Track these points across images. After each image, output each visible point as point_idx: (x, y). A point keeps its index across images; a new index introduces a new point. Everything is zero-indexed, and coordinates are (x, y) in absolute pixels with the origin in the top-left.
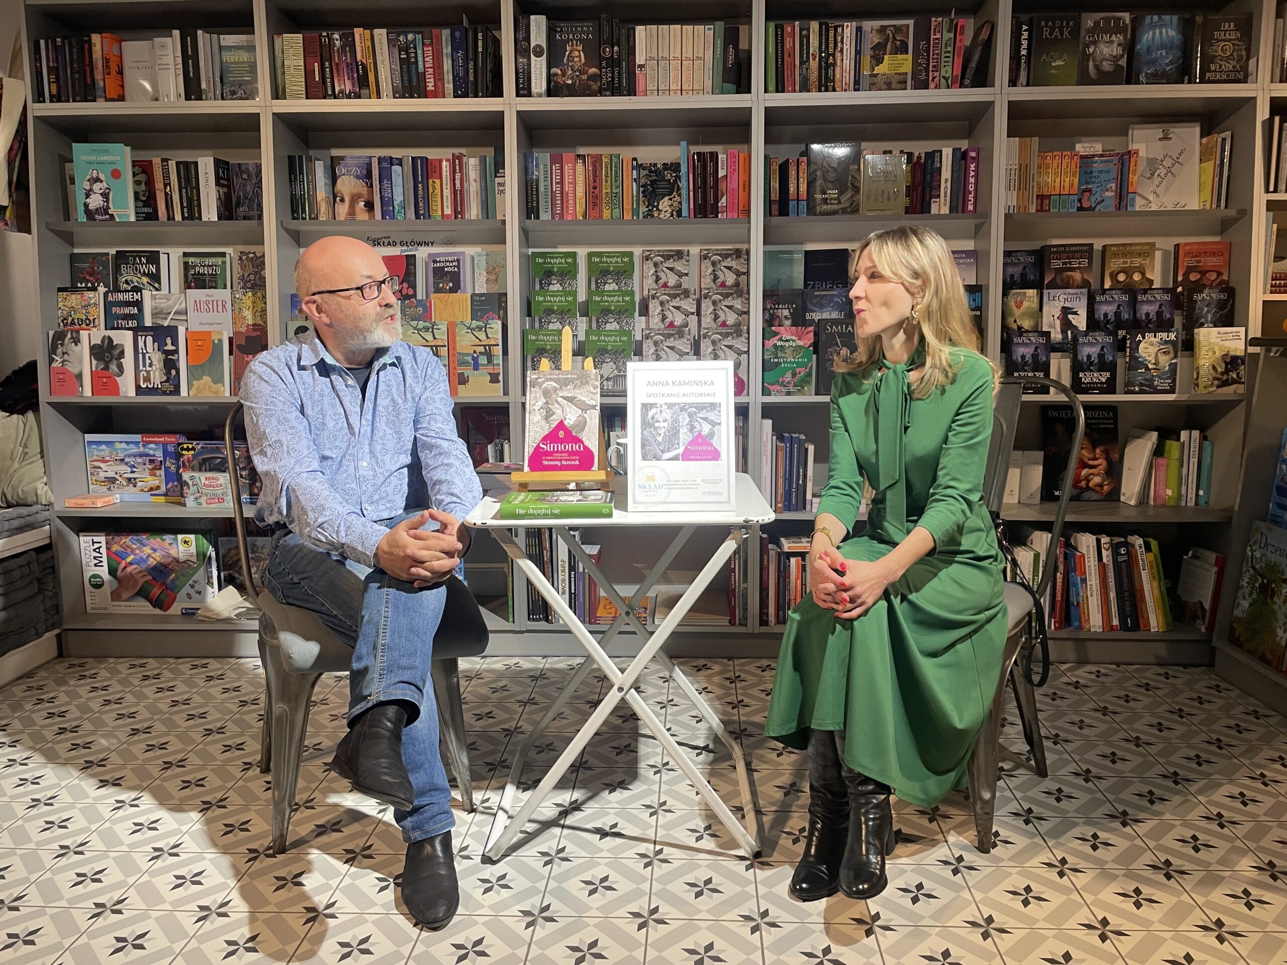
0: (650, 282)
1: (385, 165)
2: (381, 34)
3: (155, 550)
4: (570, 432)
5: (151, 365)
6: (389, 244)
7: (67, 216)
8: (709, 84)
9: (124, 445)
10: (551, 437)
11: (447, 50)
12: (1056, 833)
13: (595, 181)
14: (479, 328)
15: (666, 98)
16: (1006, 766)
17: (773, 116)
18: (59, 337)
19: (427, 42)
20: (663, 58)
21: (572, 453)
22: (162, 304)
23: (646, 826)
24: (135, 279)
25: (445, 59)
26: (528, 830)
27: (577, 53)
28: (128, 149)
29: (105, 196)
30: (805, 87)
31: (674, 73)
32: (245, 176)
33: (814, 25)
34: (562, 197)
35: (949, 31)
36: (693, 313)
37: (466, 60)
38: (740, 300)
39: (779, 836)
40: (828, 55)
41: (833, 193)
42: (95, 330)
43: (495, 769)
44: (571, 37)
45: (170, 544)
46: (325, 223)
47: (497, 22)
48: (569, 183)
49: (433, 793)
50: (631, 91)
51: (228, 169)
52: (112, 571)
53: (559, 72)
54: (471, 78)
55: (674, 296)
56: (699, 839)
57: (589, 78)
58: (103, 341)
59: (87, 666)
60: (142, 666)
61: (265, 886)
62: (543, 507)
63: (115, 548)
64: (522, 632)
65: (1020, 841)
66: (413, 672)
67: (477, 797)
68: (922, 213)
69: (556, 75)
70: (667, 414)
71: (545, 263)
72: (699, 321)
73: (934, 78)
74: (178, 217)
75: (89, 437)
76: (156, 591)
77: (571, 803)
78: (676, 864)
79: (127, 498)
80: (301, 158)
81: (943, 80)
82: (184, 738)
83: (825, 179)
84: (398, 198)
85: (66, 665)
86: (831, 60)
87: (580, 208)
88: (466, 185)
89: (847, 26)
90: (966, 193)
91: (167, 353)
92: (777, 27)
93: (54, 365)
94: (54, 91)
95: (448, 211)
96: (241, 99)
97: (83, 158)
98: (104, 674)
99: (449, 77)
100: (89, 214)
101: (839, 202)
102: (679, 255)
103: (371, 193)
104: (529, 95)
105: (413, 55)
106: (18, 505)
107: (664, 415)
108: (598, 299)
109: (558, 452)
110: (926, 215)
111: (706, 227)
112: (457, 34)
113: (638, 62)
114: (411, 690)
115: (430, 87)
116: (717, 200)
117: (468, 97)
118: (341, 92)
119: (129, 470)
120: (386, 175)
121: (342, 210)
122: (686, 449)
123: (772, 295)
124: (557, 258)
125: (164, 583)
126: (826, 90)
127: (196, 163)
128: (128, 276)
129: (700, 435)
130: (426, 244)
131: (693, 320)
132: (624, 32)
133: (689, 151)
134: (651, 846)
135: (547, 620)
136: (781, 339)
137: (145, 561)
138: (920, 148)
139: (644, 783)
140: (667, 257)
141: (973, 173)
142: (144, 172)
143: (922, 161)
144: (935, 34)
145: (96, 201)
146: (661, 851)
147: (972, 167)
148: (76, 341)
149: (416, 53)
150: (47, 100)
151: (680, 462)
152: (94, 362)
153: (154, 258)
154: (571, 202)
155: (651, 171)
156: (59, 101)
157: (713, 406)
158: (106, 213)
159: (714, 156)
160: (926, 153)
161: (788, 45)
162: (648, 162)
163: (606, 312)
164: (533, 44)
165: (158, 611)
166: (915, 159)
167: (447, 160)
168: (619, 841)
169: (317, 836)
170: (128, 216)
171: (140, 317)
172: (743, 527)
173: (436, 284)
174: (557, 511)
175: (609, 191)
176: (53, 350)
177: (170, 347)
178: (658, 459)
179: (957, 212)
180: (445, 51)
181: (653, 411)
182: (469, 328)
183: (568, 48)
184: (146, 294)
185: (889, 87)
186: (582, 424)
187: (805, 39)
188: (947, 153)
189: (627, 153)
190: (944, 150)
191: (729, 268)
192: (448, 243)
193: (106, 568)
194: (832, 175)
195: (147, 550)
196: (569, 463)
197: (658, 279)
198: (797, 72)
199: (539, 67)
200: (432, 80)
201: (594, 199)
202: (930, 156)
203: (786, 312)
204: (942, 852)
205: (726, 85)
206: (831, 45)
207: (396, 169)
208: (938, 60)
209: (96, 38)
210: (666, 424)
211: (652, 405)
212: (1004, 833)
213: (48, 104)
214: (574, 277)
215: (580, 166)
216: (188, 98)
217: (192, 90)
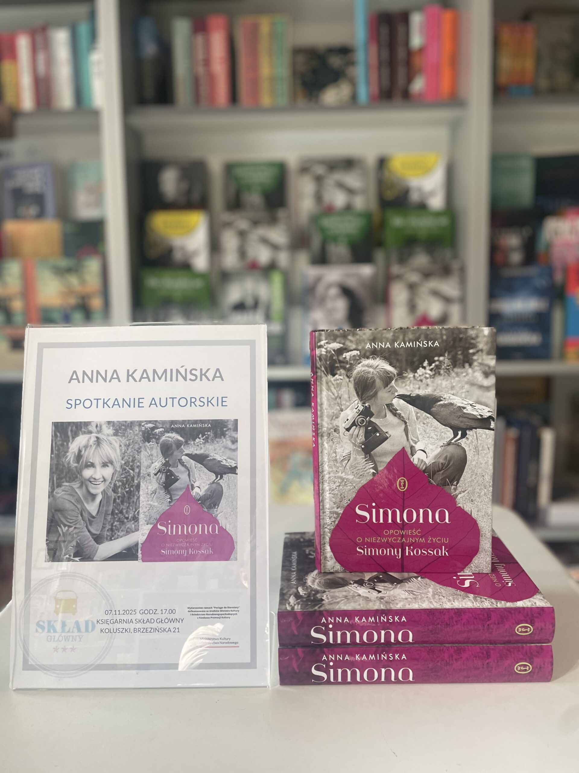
107: (106, 451)
122: (155, 531)
129: (187, 497)
211: (79, 428)
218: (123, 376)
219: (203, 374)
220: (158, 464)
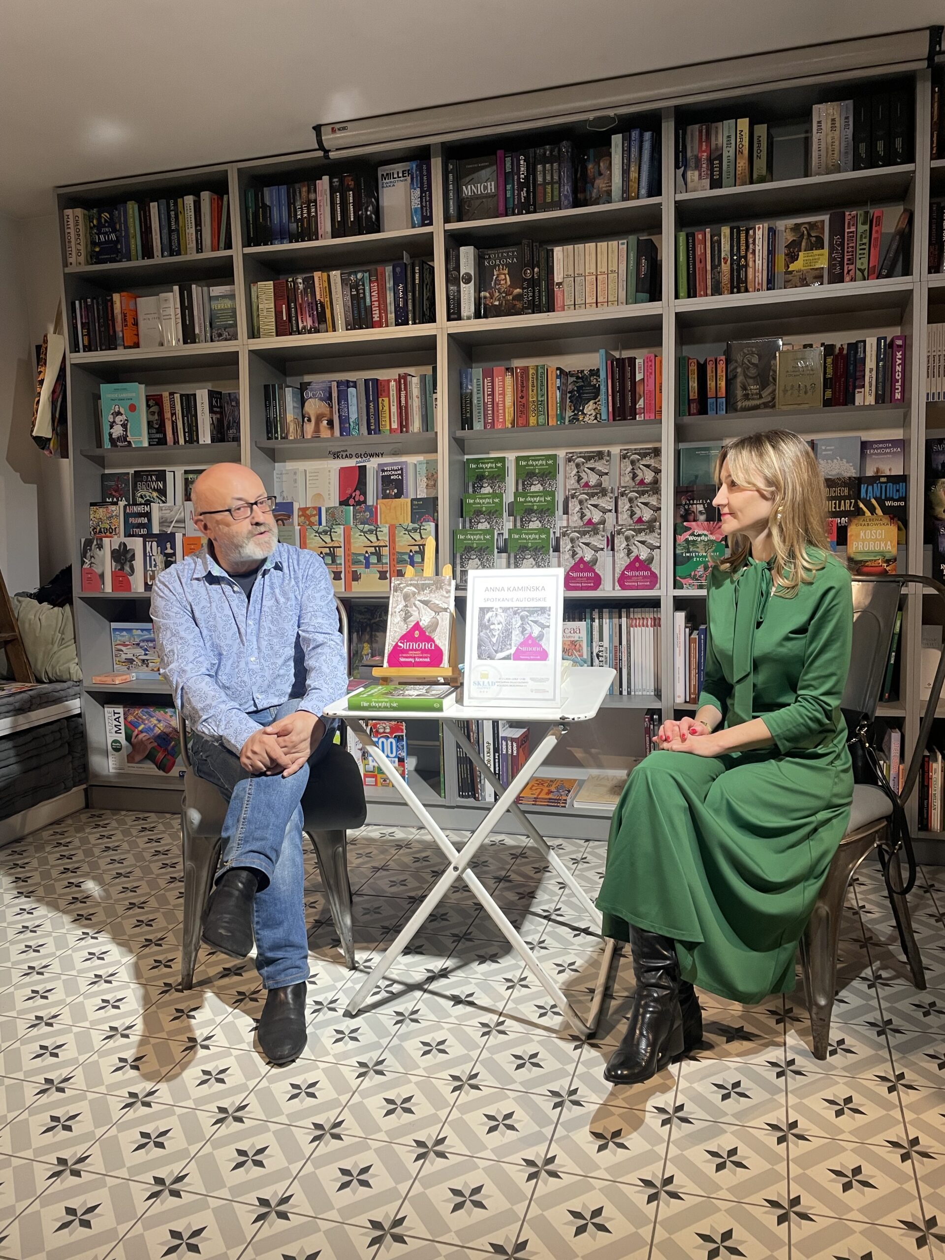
0: (572, 482)
1: (343, 388)
2: (335, 275)
3: (159, 721)
4: (424, 632)
5: (155, 566)
6: (347, 456)
7: (100, 445)
8: (623, 295)
9: (139, 632)
10: (407, 637)
11: (390, 284)
12: (906, 1049)
13: (522, 391)
14: (415, 530)
15: (582, 311)
16: (884, 974)
17: (682, 320)
18: (89, 543)
19: (373, 278)
20: (580, 275)
21: (424, 651)
22: (167, 514)
23: (498, 997)
24: (148, 494)
25: (388, 292)
26: (394, 991)
27: (503, 277)
28: (143, 386)
29: (124, 426)
30: (717, 290)
31: (590, 288)
32: (234, 404)
33: (726, 231)
34: (493, 407)
35: (864, 223)
36: (610, 511)
37: (405, 292)
38: (655, 497)
39: (618, 1021)
40: (740, 258)
41: (754, 388)
42: (116, 537)
43: (387, 933)
44: (498, 262)
45: (171, 716)
46: (295, 441)
47: (431, 254)
48: (499, 394)
49: (288, 949)
50: (550, 308)
51: (221, 399)
52: (128, 738)
53: (488, 295)
54: (410, 308)
55: (592, 495)
56: (541, 1015)
57: (513, 299)
58: (120, 546)
59: (104, 817)
60: (145, 819)
61: (165, 1016)
62: (384, 701)
63: (130, 718)
64: (453, 807)
65: (863, 1051)
66: (263, 843)
67: (360, 956)
68: (846, 405)
69: (485, 298)
70: (502, 617)
71: (477, 468)
72: (617, 518)
73: (849, 271)
74: (182, 441)
75: (114, 625)
76: (160, 756)
77: (442, 970)
78: (512, 1036)
79: (142, 676)
80: (274, 386)
81: (858, 273)
82: (152, 884)
83: (746, 376)
84: (353, 416)
85: (89, 815)
86: (743, 262)
87: (509, 417)
88: (410, 402)
89: (759, 228)
90: (893, 381)
91: (167, 555)
92: (687, 236)
93: (86, 566)
94: (86, 343)
95: (395, 426)
96: (226, 340)
97: (109, 396)
98: (114, 824)
99: (391, 308)
100: (113, 441)
101: (761, 397)
102: (600, 455)
103: (331, 412)
104: (459, 318)
105: (361, 291)
106: (57, 681)
107: (499, 618)
108: (522, 500)
109: (412, 650)
110: (850, 407)
111: (624, 429)
112: (398, 270)
113: (556, 280)
114: (259, 859)
115: (376, 318)
116: (634, 403)
117: (408, 324)
118: (304, 328)
119: (143, 653)
120: (343, 396)
121: (309, 428)
122: (517, 649)
123: (687, 492)
124: (488, 463)
125: (166, 749)
126: (738, 292)
127: (195, 395)
128: (144, 492)
129: (530, 636)
130: (377, 455)
131: (610, 517)
132: (543, 254)
133: (609, 357)
134: (495, 1017)
135: (475, 798)
136: (693, 534)
137: (152, 730)
138: (840, 339)
139: (514, 958)
140: (588, 458)
141: (899, 362)
142: (157, 404)
143: (845, 352)
144: (849, 228)
145: (117, 431)
146: (503, 1023)
147: (899, 355)
148: (100, 547)
149: (364, 290)
150: (81, 350)
151: (511, 663)
152: (114, 564)
153: (161, 476)
154: (501, 411)
155: (578, 378)
156: (90, 350)
157: (543, 610)
158: (125, 440)
159: (632, 361)
160: (848, 344)
161: (699, 250)
162: (576, 370)
163: (529, 511)
164: (463, 272)
165: (161, 773)
166: (837, 351)
167: (395, 380)
168: (469, 1009)
169: (222, 977)
170: (141, 442)
171: (148, 525)
172: (562, 724)
173: (384, 490)
174: (395, 705)
175: (535, 399)
176: (84, 555)
177: (169, 551)
178: (491, 657)
179: (883, 402)
180: (388, 285)
181: (490, 614)
182: (406, 530)
183: (495, 273)
184: (155, 507)
185: (804, 282)
186: (435, 625)
187: (716, 245)
188: (871, 343)
189: (553, 363)
190: (868, 340)
191: (648, 466)
192: (395, 453)
193: (123, 735)
194: (753, 372)
195: (155, 722)
196: (421, 660)
197: (579, 479)
198: (709, 276)
199: (468, 292)
200: (377, 312)
201: (522, 408)
202: (853, 347)
203: (700, 508)
204: (776, 1054)
205: (640, 295)
206: (743, 248)
207: (352, 390)
208: (853, 253)
209: (116, 297)
210: (500, 627)
211: (489, 609)
212: (849, 1042)
213: (82, 354)
214: (503, 480)
215: (509, 379)
216: (185, 342)
217: (189, 336)
218: (506, 589)
219: (537, 589)
220: (519, 624)
